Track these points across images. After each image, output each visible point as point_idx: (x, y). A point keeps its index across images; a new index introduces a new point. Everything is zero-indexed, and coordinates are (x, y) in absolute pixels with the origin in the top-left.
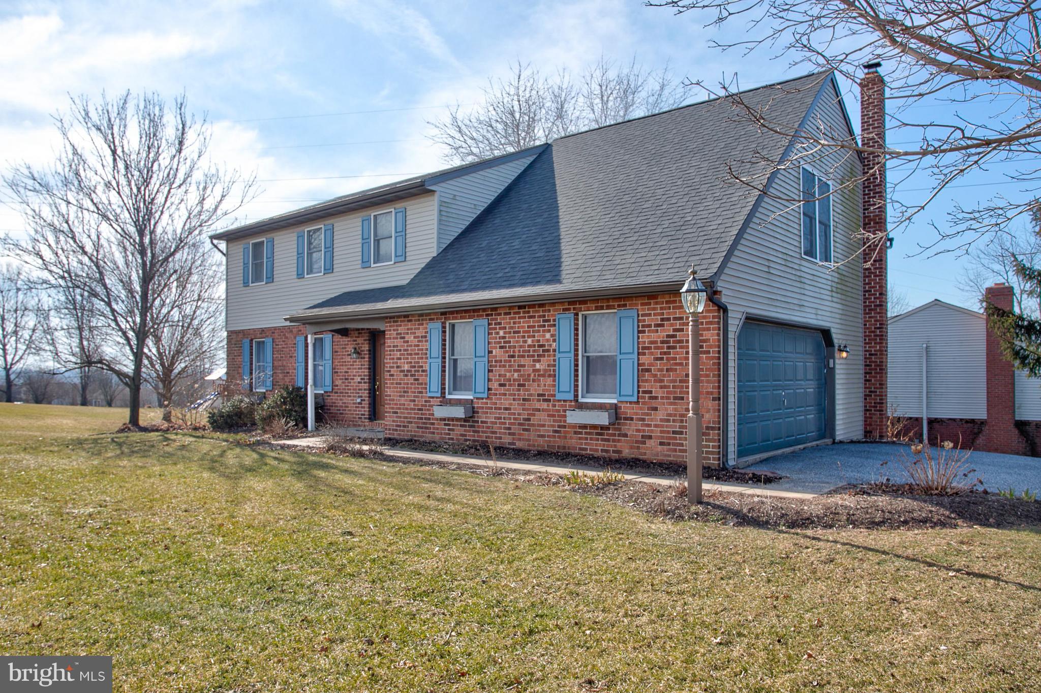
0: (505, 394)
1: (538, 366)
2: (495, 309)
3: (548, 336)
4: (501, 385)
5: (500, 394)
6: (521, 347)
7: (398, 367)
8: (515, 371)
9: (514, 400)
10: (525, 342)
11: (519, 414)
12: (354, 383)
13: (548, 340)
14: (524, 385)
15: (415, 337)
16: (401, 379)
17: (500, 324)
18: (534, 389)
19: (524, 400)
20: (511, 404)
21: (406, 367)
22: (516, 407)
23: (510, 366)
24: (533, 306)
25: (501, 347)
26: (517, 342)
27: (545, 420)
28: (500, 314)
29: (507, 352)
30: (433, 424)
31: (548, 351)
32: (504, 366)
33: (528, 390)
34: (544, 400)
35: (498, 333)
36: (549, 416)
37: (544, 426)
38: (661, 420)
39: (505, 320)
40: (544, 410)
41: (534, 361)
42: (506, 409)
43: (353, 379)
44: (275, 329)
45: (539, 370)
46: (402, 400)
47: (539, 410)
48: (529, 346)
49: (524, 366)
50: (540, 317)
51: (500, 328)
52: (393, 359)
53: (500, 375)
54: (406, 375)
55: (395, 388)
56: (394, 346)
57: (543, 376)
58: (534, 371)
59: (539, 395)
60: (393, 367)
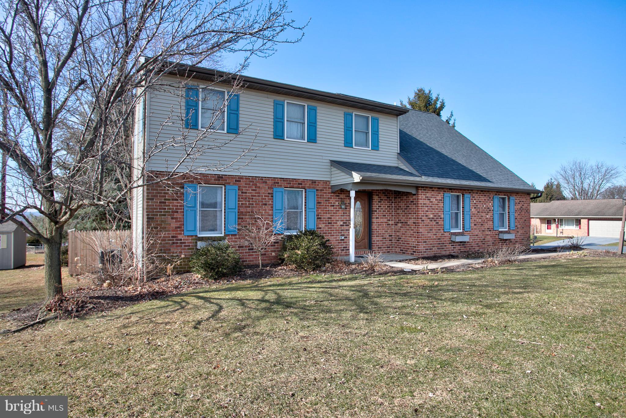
0: (476, 229)
1: (487, 217)
2: (472, 190)
3: (490, 204)
4: (475, 225)
5: (474, 229)
6: (482, 208)
7: (426, 216)
8: (480, 218)
9: (479, 231)
10: (483, 206)
11: (481, 237)
12: (337, 226)
13: (490, 206)
14: (483, 225)
15: (436, 200)
16: (428, 223)
17: (474, 197)
18: (486, 226)
19: (483, 231)
20: (478, 233)
21: (431, 216)
22: (480, 235)
23: (478, 216)
24: (485, 191)
25: (475, 208)
26: (481, 206)
27: (490, 239)
28: (474, 193)
29: (477, 210)
30: (446, 246)
31: (490, 210)
32: (476, 216)
33: (484, 227)
34: (490, 231)
35: (473, 201)
36: (491, 237)
37: (489, 241)
38: (520, 236)
39: (476, 196)
40: (489, 235)
41: (486, 214)
42: (477, 235)
43: (336, 223)
44: (242, 178)
45: (488, 218)
46: (429, 235)
47: (487, 235)
48: (485, 208)
49: (482, 216)
50: (488, 196)
51: (474, 199)
52: (424, 211)
53: (474, 220)
54: (431, 221)
55: (425, 228)
56: (424, 204)
57: (489, 220)
58: (486, 218)
59: (488, 229)
60: (423, 216)
